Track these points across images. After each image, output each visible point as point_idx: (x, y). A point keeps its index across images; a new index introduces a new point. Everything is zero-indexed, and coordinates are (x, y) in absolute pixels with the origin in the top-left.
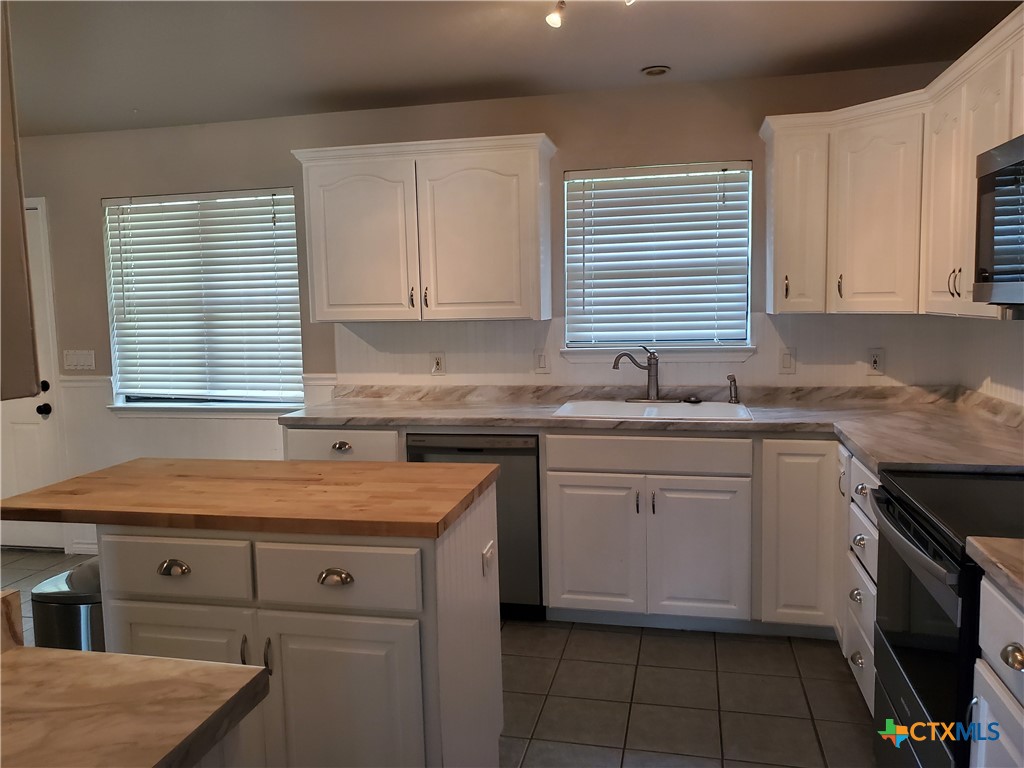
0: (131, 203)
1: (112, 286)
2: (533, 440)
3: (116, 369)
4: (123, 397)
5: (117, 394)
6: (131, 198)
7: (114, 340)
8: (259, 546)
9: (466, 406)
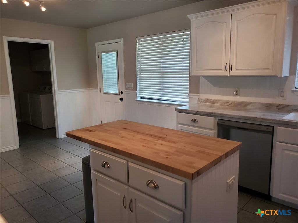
0: (143, 38)
1: (138, 64)
2: (271, 128)
3: (138, 89)
4: (140, 97)
5: (138, 96)
6: (143, 37)
7: (138, 80)
8: (130, 164)
9: (246, 110)
